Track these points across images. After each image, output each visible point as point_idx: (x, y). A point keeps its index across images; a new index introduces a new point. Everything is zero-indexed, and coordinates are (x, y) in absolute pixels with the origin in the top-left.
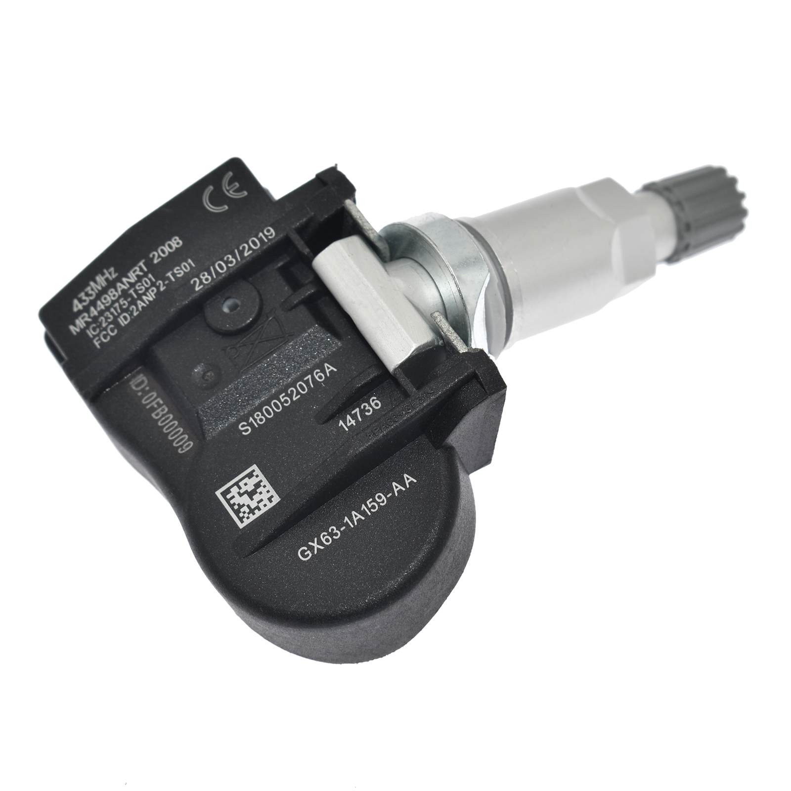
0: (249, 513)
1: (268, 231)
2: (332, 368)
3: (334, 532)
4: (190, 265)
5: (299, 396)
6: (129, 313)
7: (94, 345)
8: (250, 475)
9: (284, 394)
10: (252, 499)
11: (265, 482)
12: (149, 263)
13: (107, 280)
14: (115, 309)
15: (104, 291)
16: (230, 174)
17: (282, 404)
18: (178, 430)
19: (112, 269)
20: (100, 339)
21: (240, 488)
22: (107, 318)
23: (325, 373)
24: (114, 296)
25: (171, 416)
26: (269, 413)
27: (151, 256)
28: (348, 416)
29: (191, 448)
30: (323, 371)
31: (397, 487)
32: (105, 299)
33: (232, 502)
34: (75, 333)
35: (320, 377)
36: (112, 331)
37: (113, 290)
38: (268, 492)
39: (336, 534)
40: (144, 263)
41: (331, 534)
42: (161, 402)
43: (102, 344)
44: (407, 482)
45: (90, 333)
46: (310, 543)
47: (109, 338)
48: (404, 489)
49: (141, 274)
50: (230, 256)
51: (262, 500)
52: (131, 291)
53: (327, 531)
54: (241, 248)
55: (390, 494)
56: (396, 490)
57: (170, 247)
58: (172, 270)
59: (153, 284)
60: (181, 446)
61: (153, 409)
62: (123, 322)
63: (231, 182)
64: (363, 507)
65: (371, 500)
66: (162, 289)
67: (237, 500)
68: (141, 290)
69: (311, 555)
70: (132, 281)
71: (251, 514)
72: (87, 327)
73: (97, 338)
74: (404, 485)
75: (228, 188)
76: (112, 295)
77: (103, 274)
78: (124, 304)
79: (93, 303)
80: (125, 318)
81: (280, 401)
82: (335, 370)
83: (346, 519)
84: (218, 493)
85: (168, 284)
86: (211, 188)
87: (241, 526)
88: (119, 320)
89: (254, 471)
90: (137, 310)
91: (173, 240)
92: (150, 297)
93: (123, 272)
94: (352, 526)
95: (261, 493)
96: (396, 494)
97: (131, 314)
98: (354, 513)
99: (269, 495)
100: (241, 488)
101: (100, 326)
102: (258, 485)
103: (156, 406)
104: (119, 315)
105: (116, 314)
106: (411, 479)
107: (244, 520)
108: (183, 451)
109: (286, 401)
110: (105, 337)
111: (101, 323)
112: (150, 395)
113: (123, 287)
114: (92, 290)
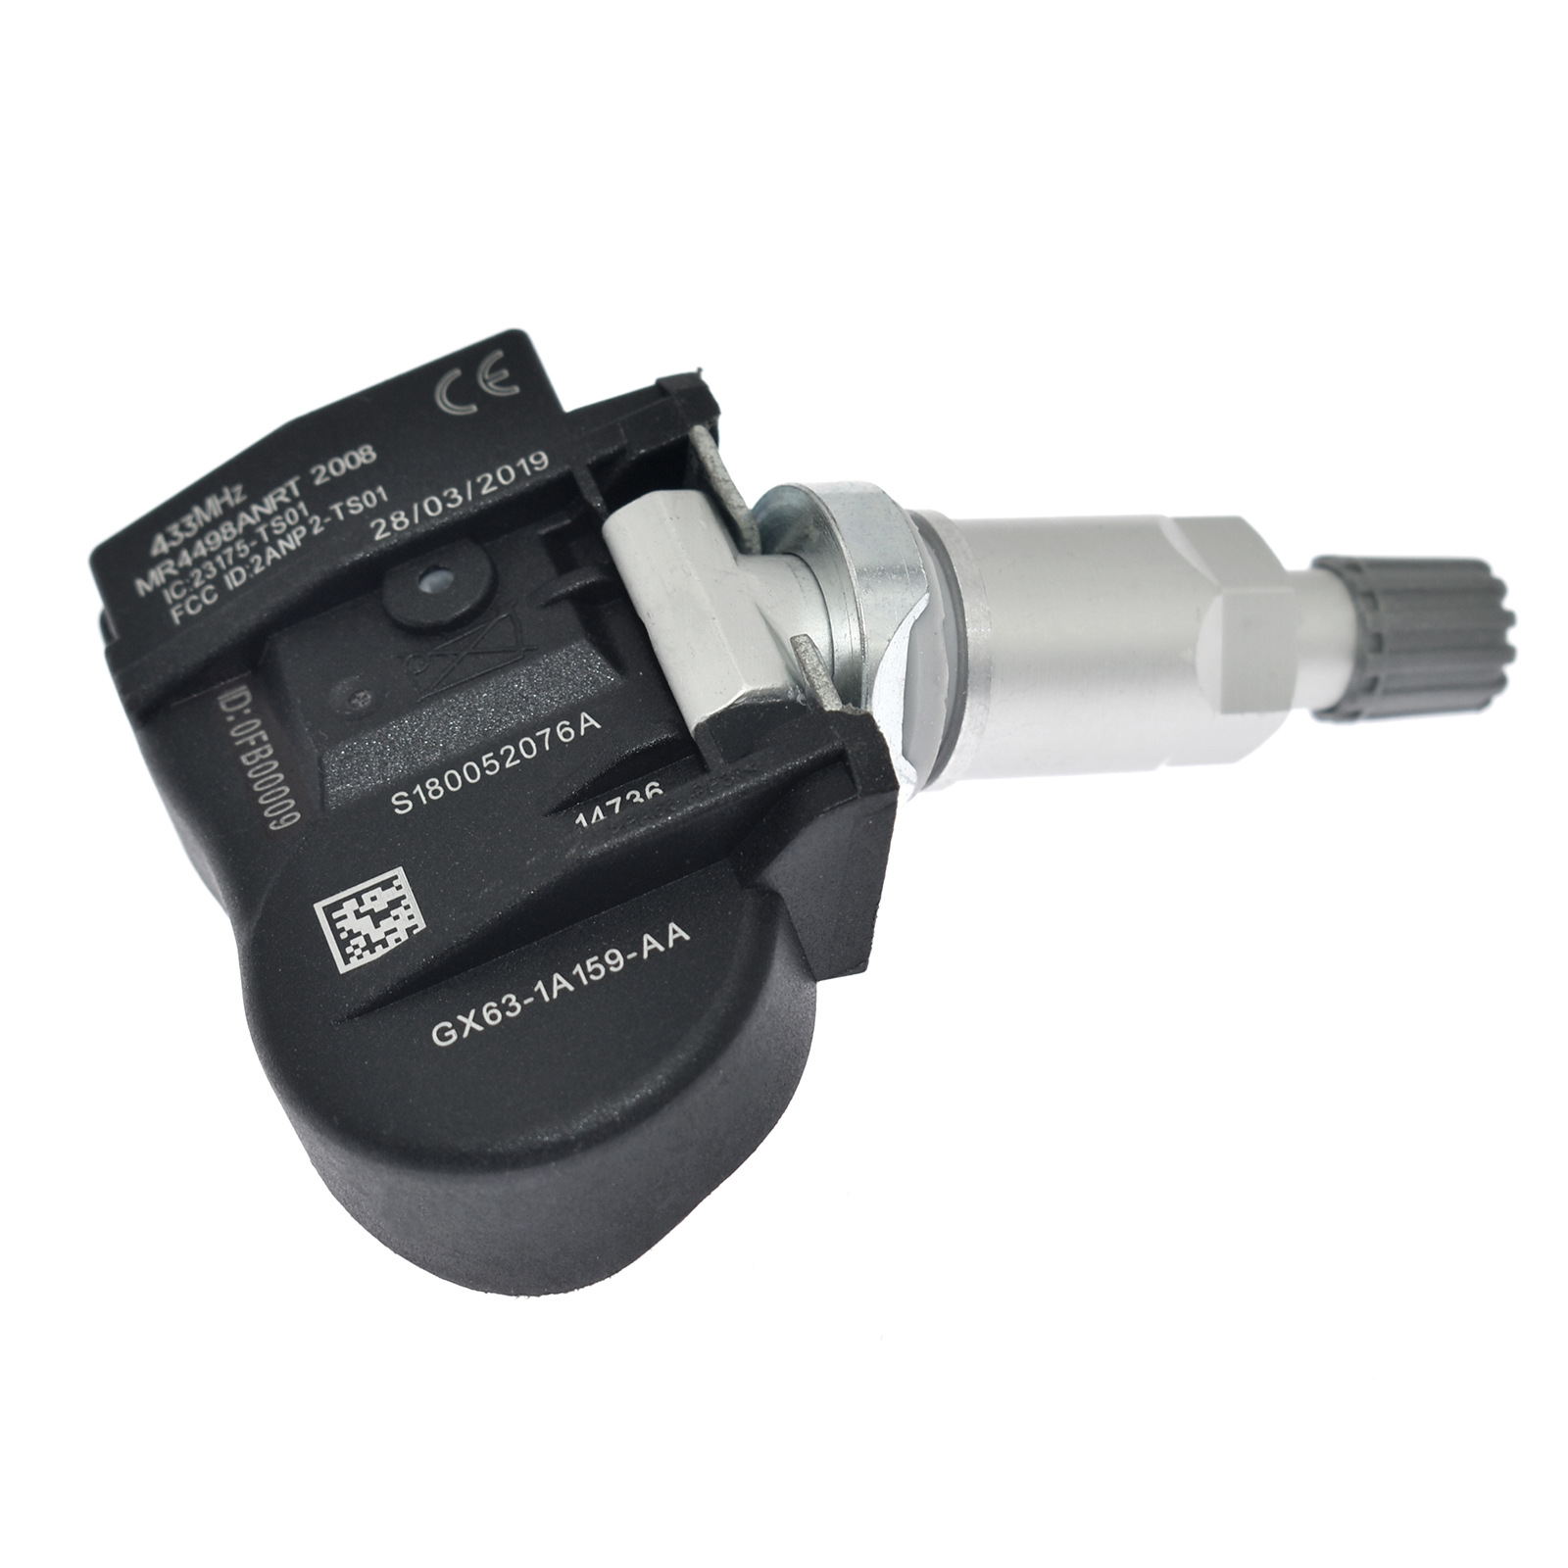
0: (363, 950)
1: (538, 458)
2: (592, 722)
3: (511, 1004)
4: (378, 496)
5: (518, 761)
6: (248, 567)
7: (170, 618)
8: (386, 885)
9: (491, 754)
10: (377, 926)
11: (411, 899)
12: (306, 484)
13: (225, 506)
14: (225, 558)
15: (215, 524)
16: (499, 354)
17: (483, 770)
18: (280, 789)
19: (238, 488)
20: (183, 609)
21: (361, 903)
22: (205, 572)
23: (577, 730)
24: (229, 534)
25: (276, 764)
26: (454, 783)
27: (313, 471)
28: (598, 808)
29: (296, 823)
30: (576, 726)
31: (649, 943)
32: (212, 538)
33: (339, 925)
34: (142, 593)
35: (567, 735)
36: (209, 595)
37: (230, 524)
38: (411, 917)
39: (514, 1009)
40: (298, 484)
41: (503, 1008)
42: (265, 738)
43: (185, 618)
44: (671, 938)
45: (170, 595)
46: (460, 1018)
47: (199, 608)
48: (661, 949)
49: (287, 500)
50: (455, 491)
51: (394, 930)
52: (262, 530)
53: (499, 1002)
54: (479, 480)
55: (634, 954)
56: (646, 949)
57: (352, 460)
58: (344, 500)
59: (303, 521)
60: (278, 818)
61: (247, 748)
62: (232, 582)
63: (495, 368)
64: (578, 968)
65: (596, 958)
66: (316, 531)
67: (350, 923)
68: (279, 528)
69: (455, 1038)
70: (268, 511)
71: (368, 952)
72: (166, 586)
73: (179, 606)
74: (664, 941)
75: (487, 377)
76: (228, 531)
77: (220, 495)
78: (243, 551)
79: (189, 544)
80: (238, 576)
81: (480, 765)
82: (598, 726)
83: (540, 985)
84: (319, 907)
85: (329, 523)
86: (457, 373)
87: (343, 968)
88: (226, 578)
89: (396, 877)
90: (264, 563)
91: (361, 451)
92: (293, 542)
93: (255, 496)
94: (547, 999)
95: (396, 918)
96: (645, 956)
97: (249, 571)
98: (557, 976)
99: (411, 923)
100: (363, 904)
101: (189, 585)
102: (395, 904)
103: (253, 743)
104: (229, 568)
105: (223, 566)
106: (681, 933)
107: (351, 959)
108: (279, 828)
109: (492, 767)
110: (193, 605)
111: (192, 580)
112: (249, 723)
113: (250, 520)
114: (194, 520)
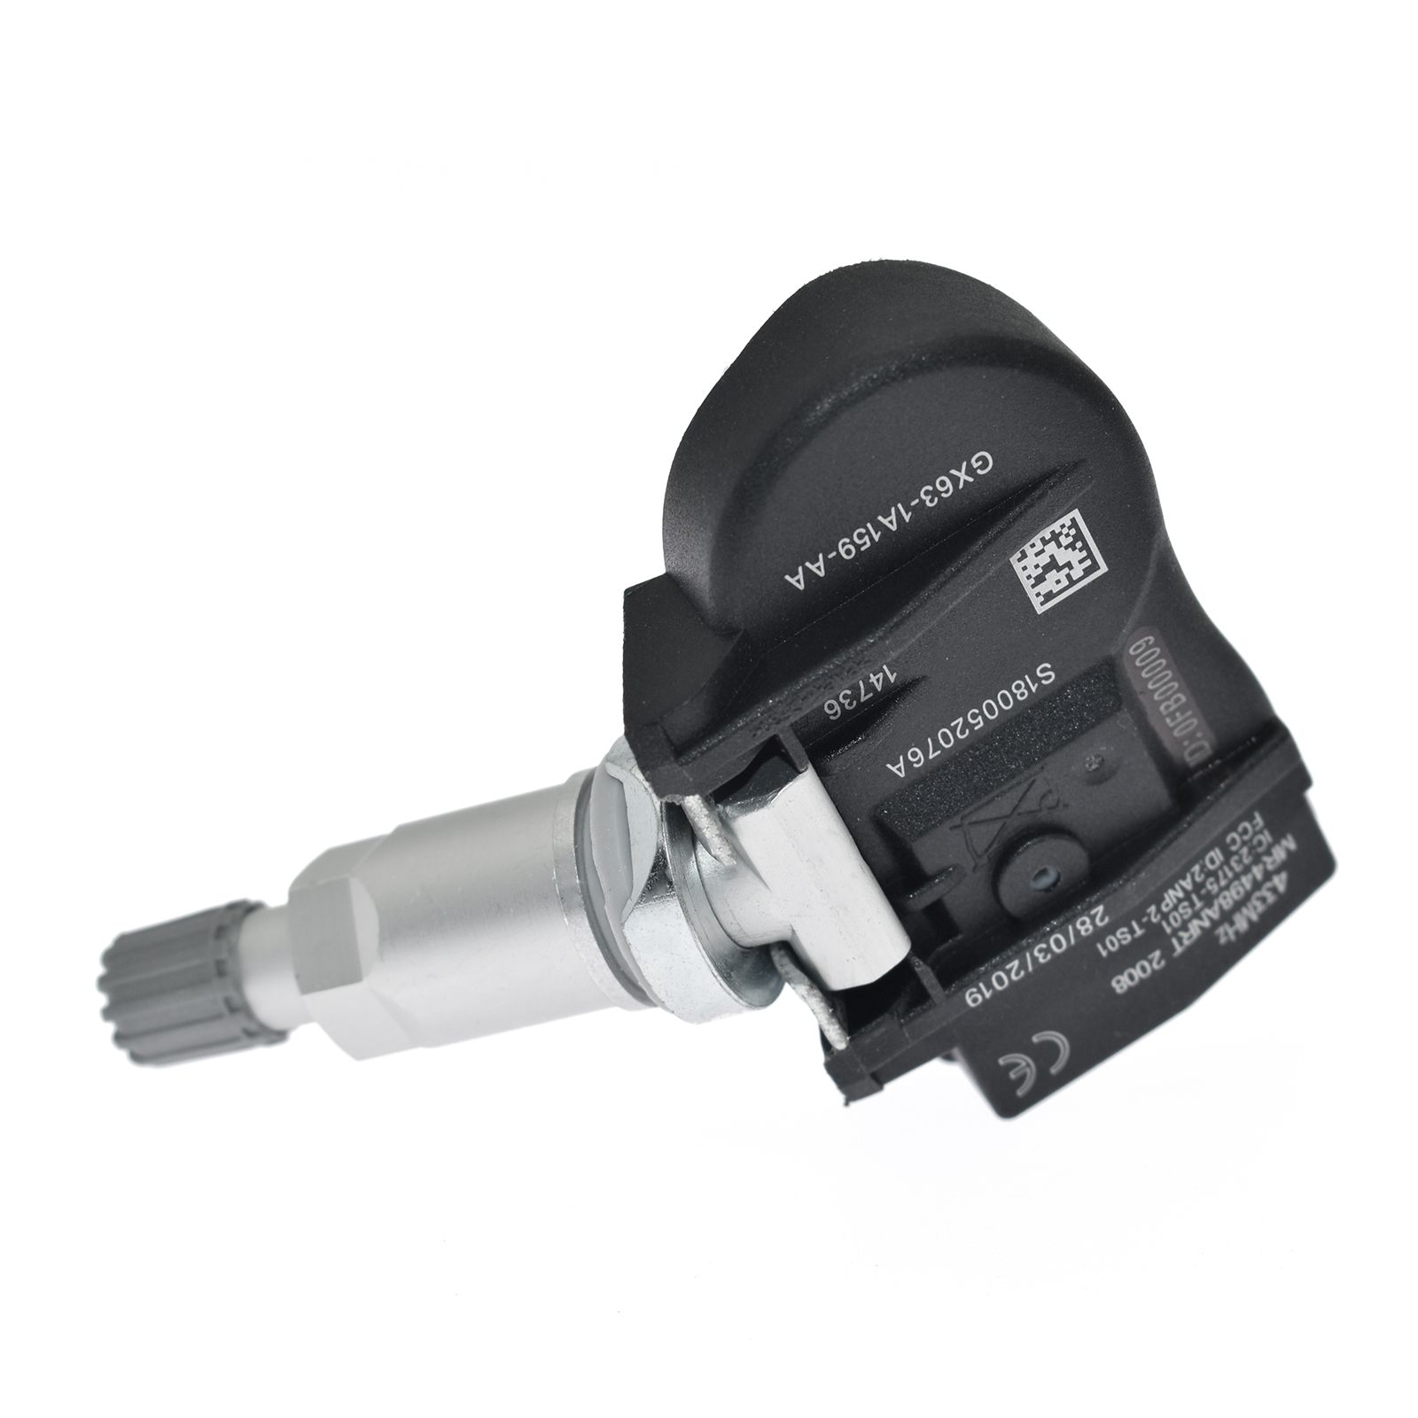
0: (1061, 533)
1: (975, 1000)
2: (894, 769)
3: (930, 497)
4: (1105, 947)
5: (952, 724)
6: (1205, 870)
7: (1263, 817)
8: (1049, 596)
9: (976, 728)
10: (1052, 557)
11: (1027, 585)
12: (1168, 951)
13: (1232, 923)
14: (1225, 876)
15: (1238, 906)
16: (1020, 1093)
17: (982, 713)
18: (1150, 675)
19: (1223, 940)
20: (1254, 827)
21: (1068, 576)
22: (1240, 862)
23: (906, 761)
24: (1225, 898)
25: (1156, 697)
26: (1004, 697)
27: (1163, 963)
28: (879, 690)
29: (1132, 645)
30: (908, 764)
31: (820, 569)
32: (1238, 893)
33: (1084, 554)
34: (1290, 837)
35: (914, 755)
36: (1234, 841)
37: (1226, 907)
38: (1025, 568)
39: (927, 493)
40: (1173, 949)
41: (935, 493)
42: (1168, 720)
43: (1251, 818)
44: (800, 576)
45: (1266, 838)
46: (971, 480)
47: (1240, 829)
48: (808, 564)
49: (1182, 934)
50: (1042, 960)
51: (1037, 554)
52: (1199, 904)
53: (940, 498)
54: (1022, 973)
55: (830, 556)
56: (821, 563)
57: (1131, 977)
58: (1134, 940)
59: (1165, 916)
60: (1149, 647)
61: (1182, 709)
62: (1216, 854)
63: (1022, 1079)
64: (876, 538)
65: (863, 549)
66: (1153, 909)
67: (1074, 556)
68: (1184, 908)
69: (973, 460)
70: (1195, 922)
71: (1057, 532)
72: (1270, 846)
73: (1257, 828)
74: (806, 571)
75: (1028, 1070)
76: (1226, 901)
77: (1237, 933)
78: (1212, 884)
79: (1257, 885)
80: (1212, 861)
81: (984, 718)
82: (889, 766)
83: (907, 518)
84: (1104, 568)
85: (1143, 916)
86: (1054, 1070)
87: (1076, 514)
88: (1221, 858)
89: (1042, 604)
90: (1193, 876)
91: (1125, 987)
92: (1171, 896)
93: (1208, 935)
94: (900, 506)
95: (1037, 566)
96: (821, 556)
97: (1203, 867)
98: (894, 528)
99: (1024, 563)
100: (1066, 576)
101: (1251, 849)
102: (1040, 579)
103: (1178, 714)
104: (1221, 867)
105: (1226, 869)
106: (792, 581)
107: (1070, 523)
108: (1146, 639)
109: (974, 716)
110: (1245, 831)
111: (1250, 853)
112: (1184, 732)
113: (1208, 912)
114: (1255, 908)
